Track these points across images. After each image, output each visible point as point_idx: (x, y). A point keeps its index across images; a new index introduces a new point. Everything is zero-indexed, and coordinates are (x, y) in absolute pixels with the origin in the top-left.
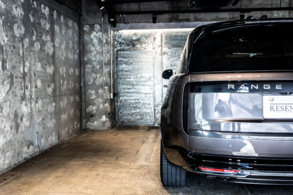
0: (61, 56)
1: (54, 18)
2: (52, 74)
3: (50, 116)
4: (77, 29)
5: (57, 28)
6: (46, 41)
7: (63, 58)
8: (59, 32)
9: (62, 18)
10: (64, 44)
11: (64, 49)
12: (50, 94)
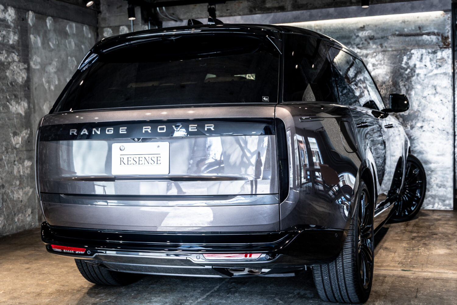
0: (46, 85)
1: (27, 23)
2: (23, 114)
3: (18, 183)
4: (90, 36)
5: (35, 40)
6: (9, 63)
7: (52, 88)
8: (40, 45)
9: (49, 22)
10: (55, 63)
11: (55, 73)
12: (18, 146)
